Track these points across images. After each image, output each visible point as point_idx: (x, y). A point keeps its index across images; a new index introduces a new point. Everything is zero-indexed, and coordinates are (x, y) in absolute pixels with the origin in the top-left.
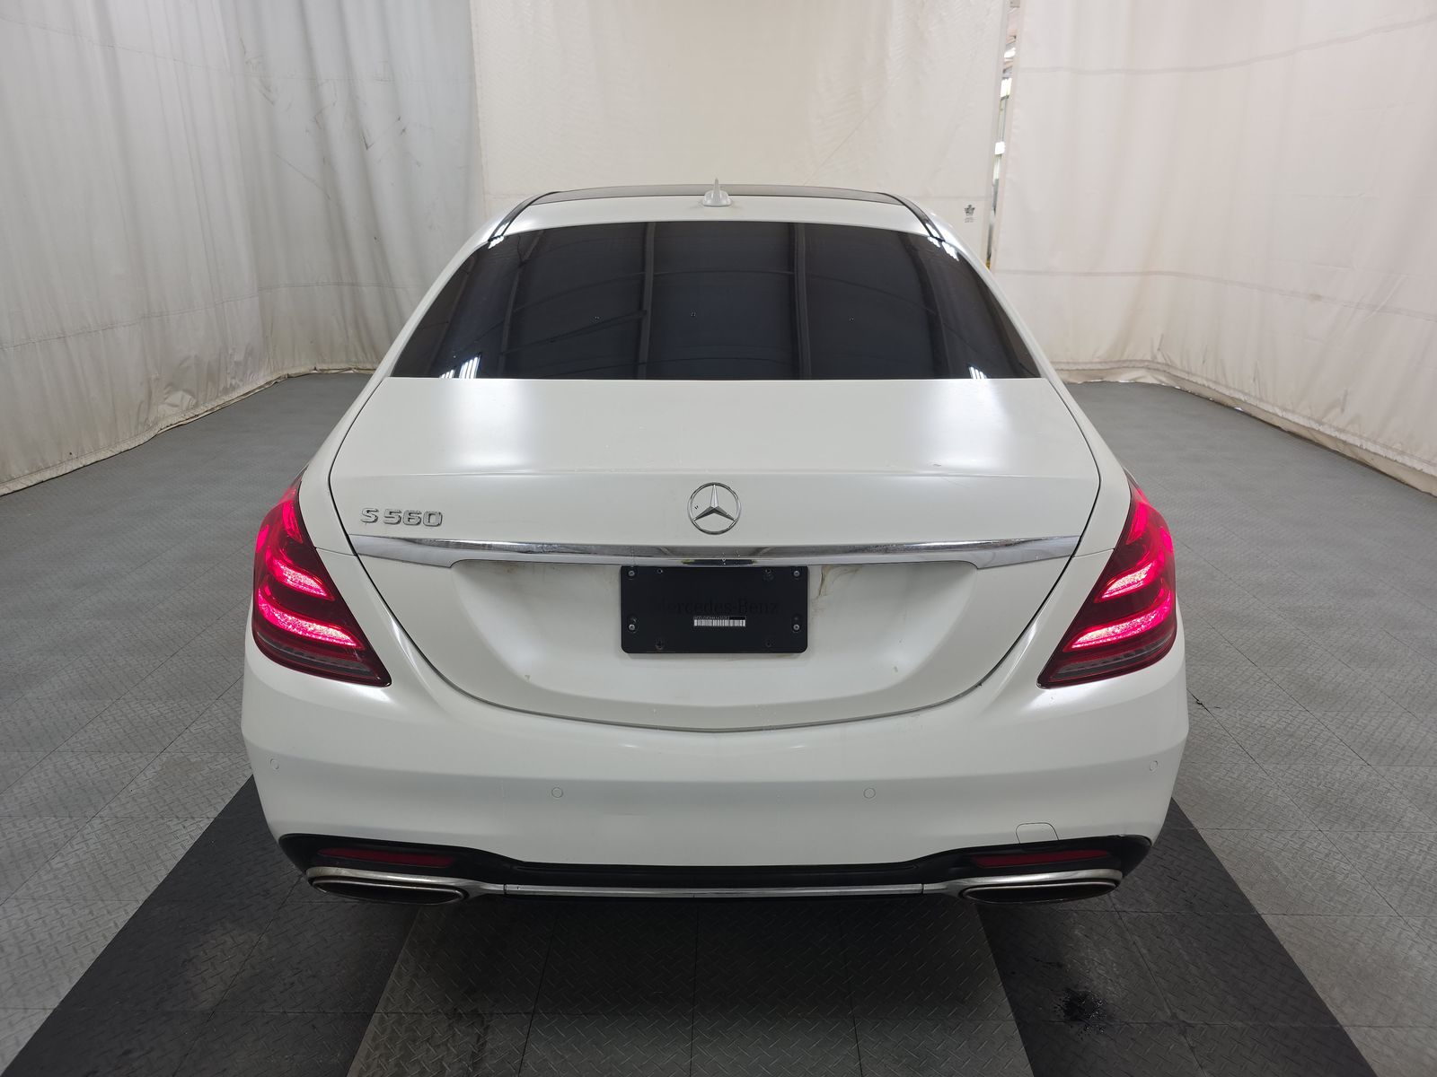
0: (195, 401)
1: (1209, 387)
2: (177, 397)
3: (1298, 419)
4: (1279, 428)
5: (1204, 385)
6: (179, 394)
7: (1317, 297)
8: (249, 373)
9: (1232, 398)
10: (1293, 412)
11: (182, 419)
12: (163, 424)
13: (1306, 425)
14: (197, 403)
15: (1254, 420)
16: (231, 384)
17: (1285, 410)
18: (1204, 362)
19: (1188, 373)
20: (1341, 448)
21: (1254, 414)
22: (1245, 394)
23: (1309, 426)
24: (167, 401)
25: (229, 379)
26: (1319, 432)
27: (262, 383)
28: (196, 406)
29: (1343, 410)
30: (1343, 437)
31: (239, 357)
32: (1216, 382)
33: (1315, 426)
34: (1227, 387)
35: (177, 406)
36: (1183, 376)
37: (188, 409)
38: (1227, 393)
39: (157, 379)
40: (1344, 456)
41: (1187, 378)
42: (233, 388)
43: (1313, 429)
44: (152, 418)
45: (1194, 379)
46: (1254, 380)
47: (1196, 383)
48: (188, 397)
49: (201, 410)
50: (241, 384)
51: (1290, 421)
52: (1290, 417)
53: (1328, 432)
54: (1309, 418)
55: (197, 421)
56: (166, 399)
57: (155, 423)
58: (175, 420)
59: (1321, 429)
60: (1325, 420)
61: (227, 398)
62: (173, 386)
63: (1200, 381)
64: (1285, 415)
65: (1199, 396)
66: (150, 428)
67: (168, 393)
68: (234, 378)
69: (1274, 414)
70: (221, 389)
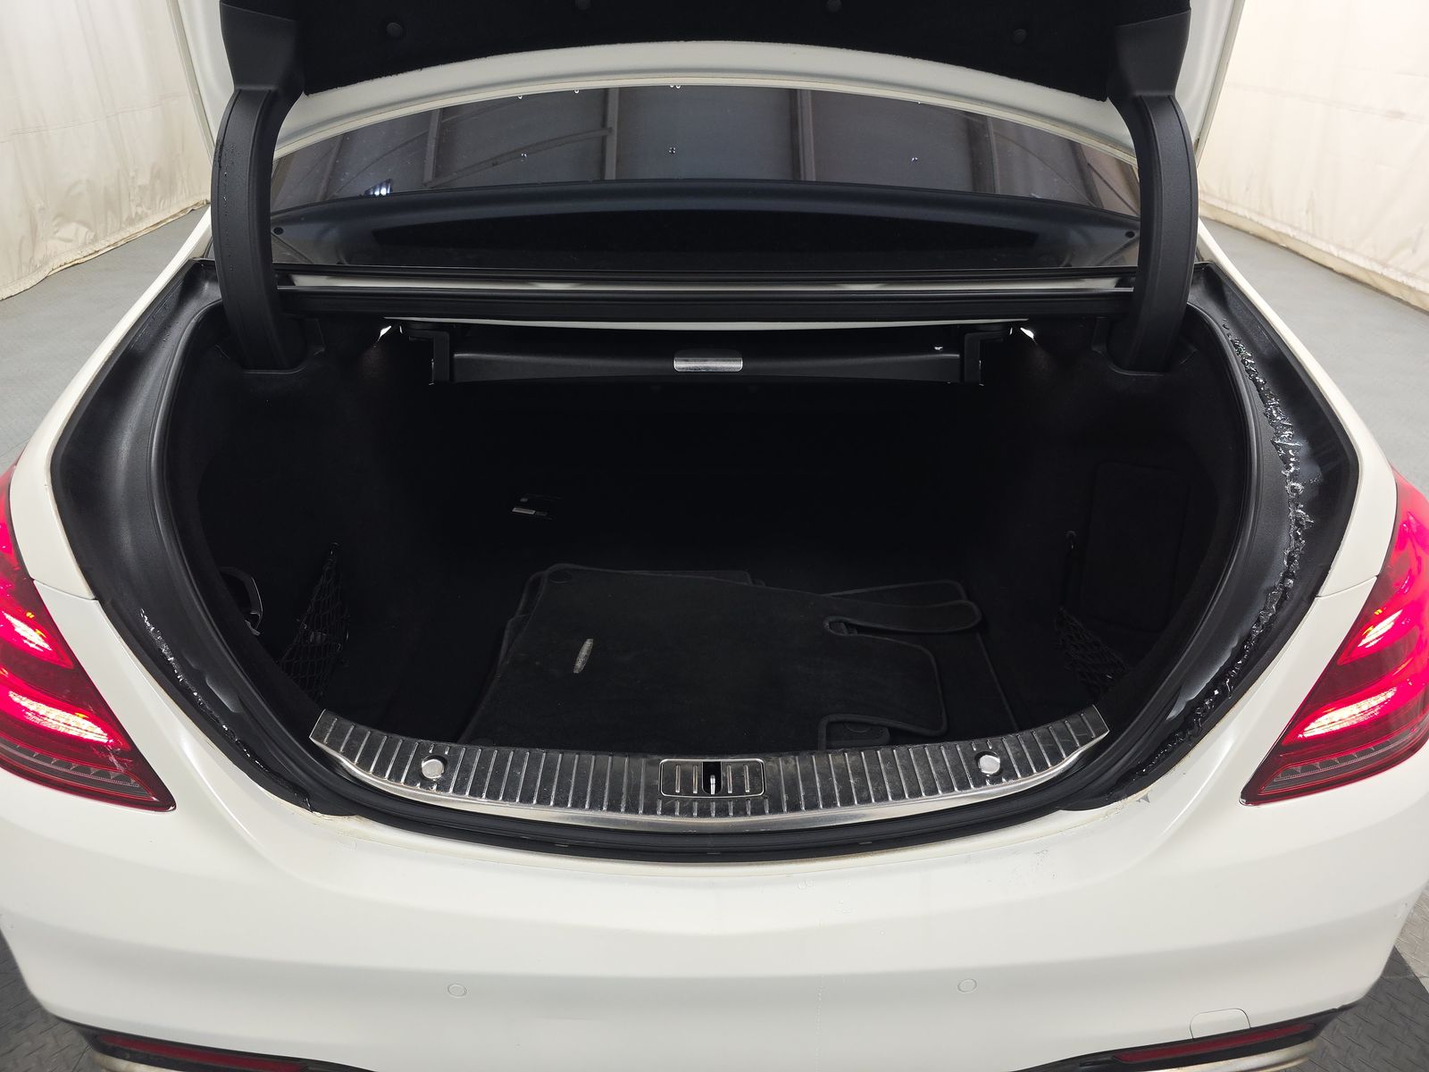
0: (92, 235)
1: (1251, 220)
2: (69, 230)
3: (1358, 260)
4: (1331, 269)
5: (1245, 217)
6: (73, 226)
7: (1398, 115)
8: (158, 198)
9: (1278, 233)
10: (1352, 251)
11: (78, 257)
12: (56, 264)
13: (1367, 267)
14: (95, 236)
15: (1301, 259)
16: (137, 213)
17: (1341, 248)
18: (1247, 189)
19: (1227, 202)
20: (1406, 296)
21: (1302, 252)
22: (1295, 228)
23: (1370, 268)
24: (57, 235)
25: (133, 208)
26: (1382, 276)
27: (175, 210)
28: (95, 240)
29: (1414, 251)
30: (1411, 283)
31: (144, 179)
32: (1260, 214)
33: (1378, 269)
34: (1274, 220)
35: (69, 241)
36: (1221, 206)
37: (85, 244)
38: (1273, 227)
39: (42, 209)
40: (1408, 304)
41: (1225, 208)
42: (140, 218)
43: (1374, 273)
44: (39, 256)
45: (1233, 209)
46: (1307, 212)
47: (1236, 214)
48: (83, 230)
49: (102, 246)
50: (149, 212)
51: (1346, 261)
52: (1349, 257)
53: (1393, 276)
54: (1371, 259)
55: (99, 257)
56: (55, 233)
57: (45, 262)
58: (70, 258)
59: (1385, 272)
60: (1390, 263)
61: (132, 230)
62: (63, 217)
63: (1240, 211)
64: (1342, 254)
65: (1237, 229)
66: (37, 269)
67: (58, 225)
68: (139, 205)
69: (1328, 253)
70: (124, 219)
